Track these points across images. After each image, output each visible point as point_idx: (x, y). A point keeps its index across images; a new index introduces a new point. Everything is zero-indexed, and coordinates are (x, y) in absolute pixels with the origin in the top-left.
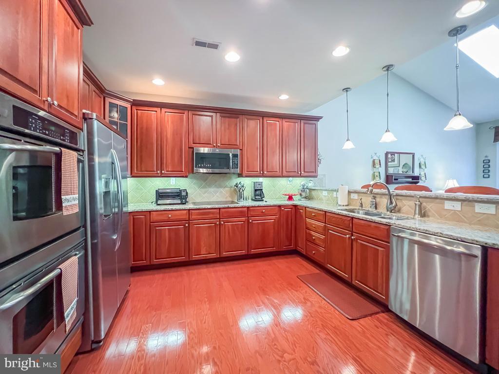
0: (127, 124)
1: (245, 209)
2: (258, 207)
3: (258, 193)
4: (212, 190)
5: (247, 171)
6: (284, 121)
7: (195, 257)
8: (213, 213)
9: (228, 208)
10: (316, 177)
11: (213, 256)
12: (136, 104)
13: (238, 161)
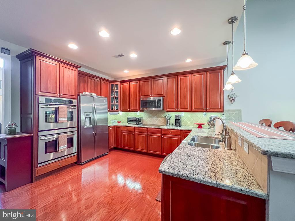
0: (118, 91)
1: (160, 130)
2: (167, 129)
3: (178, 121)
4: (155, 118)
5: (168, 109)
6: (193, 75)
7: (137, 149)
8: (144, 130)
9: (151, 128)
10: (223, 112)
11: (144, 151)
12: (122, 82)
13: (161, 104)
